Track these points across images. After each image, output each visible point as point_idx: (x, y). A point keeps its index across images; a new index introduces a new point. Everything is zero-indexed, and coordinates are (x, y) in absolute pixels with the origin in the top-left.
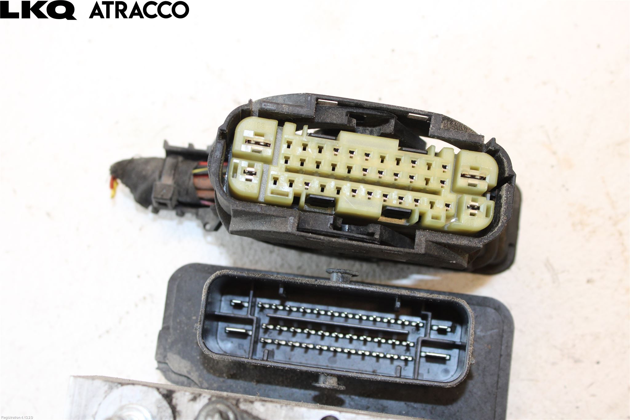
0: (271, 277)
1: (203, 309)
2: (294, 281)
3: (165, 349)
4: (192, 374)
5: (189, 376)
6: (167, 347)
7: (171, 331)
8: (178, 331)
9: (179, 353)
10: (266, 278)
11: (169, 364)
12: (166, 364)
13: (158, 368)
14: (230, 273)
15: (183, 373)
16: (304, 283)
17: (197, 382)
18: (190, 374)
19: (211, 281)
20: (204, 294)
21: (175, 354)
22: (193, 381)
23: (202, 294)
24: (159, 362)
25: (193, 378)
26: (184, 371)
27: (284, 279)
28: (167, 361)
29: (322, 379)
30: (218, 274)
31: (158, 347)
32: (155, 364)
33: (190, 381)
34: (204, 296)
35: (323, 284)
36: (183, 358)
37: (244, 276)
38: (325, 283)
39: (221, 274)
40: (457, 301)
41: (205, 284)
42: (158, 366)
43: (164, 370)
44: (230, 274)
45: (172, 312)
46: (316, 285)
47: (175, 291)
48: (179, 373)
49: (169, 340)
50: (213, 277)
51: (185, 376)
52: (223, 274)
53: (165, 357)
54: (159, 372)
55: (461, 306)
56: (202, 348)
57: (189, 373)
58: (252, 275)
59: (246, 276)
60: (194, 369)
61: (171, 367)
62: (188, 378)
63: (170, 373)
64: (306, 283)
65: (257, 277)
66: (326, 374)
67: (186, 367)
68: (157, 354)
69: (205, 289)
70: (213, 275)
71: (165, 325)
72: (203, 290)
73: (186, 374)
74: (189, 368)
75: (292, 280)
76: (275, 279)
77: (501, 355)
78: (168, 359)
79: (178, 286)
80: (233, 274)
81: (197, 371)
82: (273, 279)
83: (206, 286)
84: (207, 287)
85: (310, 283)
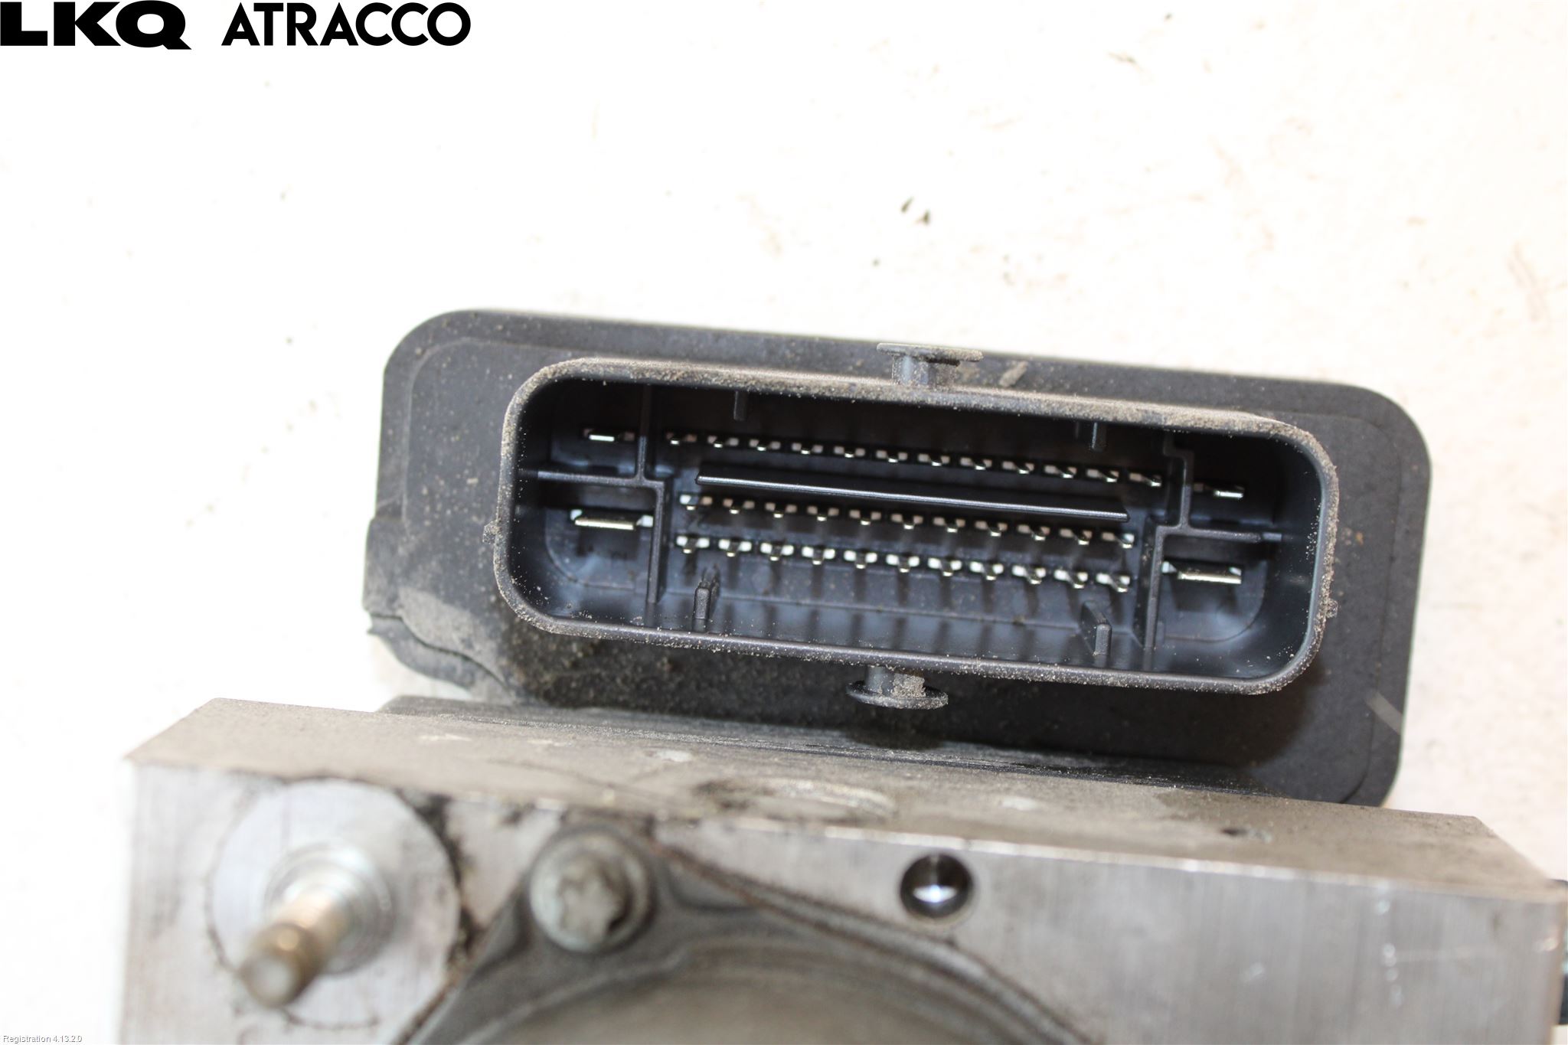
0: (711, 381)
1: (506, 485)
2: (783, 388)
3: (391, 578)
4: (478, 647)
5: (469, 653)
6: (398, 570)
7: (405, 521)
8: (427, 523)
9: (435, 590)
10: (698, 383)
11: (406, 621)
12: (400, 619)
13: (372, 631)
14: (583, 371)
15: (450, 647)
16: (816, 395)
17: (494, 670)
18: (470, 646)
19: (525, 398)
20: (507, 441)
21: (423, 589)
22: (480, 666)
23: (499, 438)
24: (376, 616)
25: (479, 659)
26: (454, 641)
27: (753, 386)
28: (400, 612)
29: (877, 679)
30: (545, 375)
31: (370, 572)
32: (366, 621)
33: (468, 665)
34: (508, 444)
35: (874, 398)
36: (449, 600)
37: (628, 378)
38: (879, 395)
39: (557, 375)
40: (1288, 436)
41: (509, 407)
42: (374, 623)
43: (391, 635)
44: (584, 373)
45: (405, 464)
46: (853, 399)
47: (409, 399)
48: (438, 644)
49: (401, 551)
50: (530, 385)
51: (456, 654)
52: (563, 375)
53: (393, 599)
54: (376, 641)
55: (1300, 450)
56: (512, 604)
57: (468, 643)
58: (654, 376)
59: (633, 379)
60: (483, 631)
61: (414, 629)
62: (466, 658)
63: (411, 643)
64: (820, 394)
65: (668, 381)
66: (891, 668)
67: (457, 629)
68: (367, 592)
69: (509, 424)
70: (530, 380)
71: (384, 503)
72: (504, 426)
73: (460, 648)
74: (466, 630)
75: (778, 387)
76: (725, 385)
77: (1392, 559)
78: (401, 606)
79: (416, 388)
80: (591, 375)
81: (490, 637)
82: (717, 385)
83: (511, 413)
84: (514, 416)
85: (834, 394)
